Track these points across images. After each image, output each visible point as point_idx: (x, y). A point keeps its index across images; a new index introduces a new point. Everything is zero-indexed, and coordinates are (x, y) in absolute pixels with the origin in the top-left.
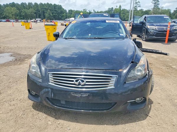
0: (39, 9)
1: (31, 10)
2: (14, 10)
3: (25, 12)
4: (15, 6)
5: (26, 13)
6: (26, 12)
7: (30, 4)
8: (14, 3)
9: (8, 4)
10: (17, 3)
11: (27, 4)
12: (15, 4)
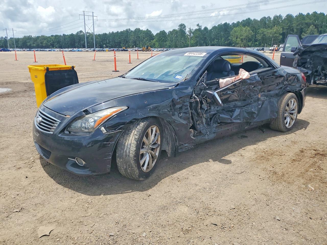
0: (294, 25)
1: (275, 29)
2: (246, 31)
3: (263, 33)
4: (251, 25)
5: (264, 35)
6: (265, 33)
7: (278, 18)
8: (249, 19)
9: (240, 21)
10: (254, 19)
11: (272, 18)
12: (251, 20)
